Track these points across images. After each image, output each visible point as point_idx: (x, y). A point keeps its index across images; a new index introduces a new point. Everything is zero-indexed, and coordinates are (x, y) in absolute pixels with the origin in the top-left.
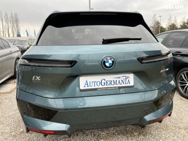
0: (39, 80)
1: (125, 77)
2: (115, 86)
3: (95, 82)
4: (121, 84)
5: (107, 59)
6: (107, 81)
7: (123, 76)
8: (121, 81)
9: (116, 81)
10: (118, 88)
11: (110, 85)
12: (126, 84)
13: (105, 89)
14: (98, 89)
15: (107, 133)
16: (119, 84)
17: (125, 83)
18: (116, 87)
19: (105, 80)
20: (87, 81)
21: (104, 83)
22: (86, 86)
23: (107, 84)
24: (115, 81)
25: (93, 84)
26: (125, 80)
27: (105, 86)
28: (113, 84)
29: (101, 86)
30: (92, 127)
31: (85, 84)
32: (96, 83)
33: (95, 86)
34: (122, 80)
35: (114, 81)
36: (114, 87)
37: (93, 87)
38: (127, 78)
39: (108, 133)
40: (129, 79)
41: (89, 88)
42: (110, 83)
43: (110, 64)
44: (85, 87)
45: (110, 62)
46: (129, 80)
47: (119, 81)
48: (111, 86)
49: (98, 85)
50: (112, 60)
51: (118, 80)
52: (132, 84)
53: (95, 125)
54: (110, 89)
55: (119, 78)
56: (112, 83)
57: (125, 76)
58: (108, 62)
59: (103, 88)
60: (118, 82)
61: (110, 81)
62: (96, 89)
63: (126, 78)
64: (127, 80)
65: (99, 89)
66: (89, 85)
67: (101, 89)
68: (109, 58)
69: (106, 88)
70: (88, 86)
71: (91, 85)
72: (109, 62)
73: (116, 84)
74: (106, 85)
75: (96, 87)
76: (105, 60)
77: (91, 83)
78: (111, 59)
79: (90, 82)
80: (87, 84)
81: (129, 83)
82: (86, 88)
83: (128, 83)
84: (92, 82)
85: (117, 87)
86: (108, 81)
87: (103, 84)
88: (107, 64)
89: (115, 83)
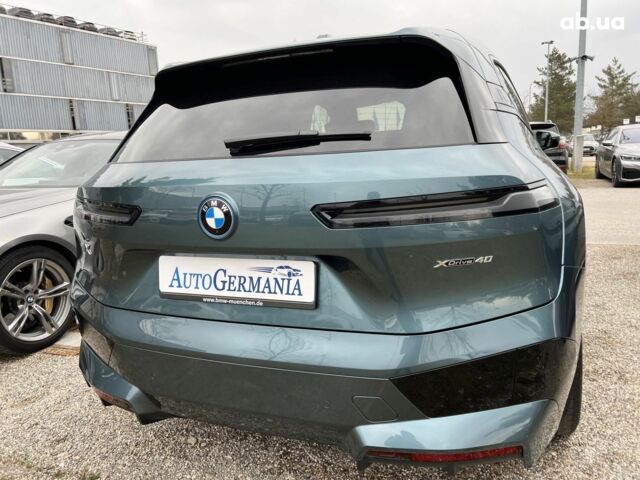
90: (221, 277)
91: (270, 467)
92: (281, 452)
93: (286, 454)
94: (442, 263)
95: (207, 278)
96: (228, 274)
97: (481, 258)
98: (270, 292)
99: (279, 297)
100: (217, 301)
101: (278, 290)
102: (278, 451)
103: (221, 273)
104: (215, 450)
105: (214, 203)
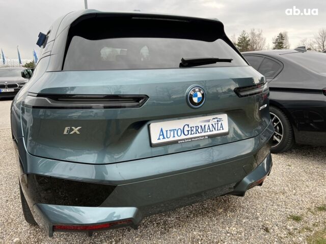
0: (78, 133)
1: (216, 120)
2: (203, 134)
3: (174, 130)
4: (211, 130)
5: (194, 91)
6: (191, 128)
7: (214, 119)
8: (211, 126)
9: (205, 126)
11: (196, 133)
12: (218, 130)
13: (190, 140)
14: (179, 142)
15: (177, 218)
16: (209, 130)
17: (216, 129)
18: (204, 136)
19: (188, 125)
20: (162, 130)
21: (188, 131)
22: (161, 137)
23: (193, 133)
24: (203, 127)
25: (172, 133)
26: (217, 125)
27: (190, 136)
28: (200, 132)
29: (183, 137)
30: (158, 209)
31: (160, 135)
32: (176, 132)
33: (174, 137)
34: (212, 125)
35: (201, 126)
36: (202, 137)
37: (172, 139)
38: (220, 121)
39: (179, 218)
40: (222, 122)
41: (166, 140)
42: (196, 130)
43: (199, 98)
44: (159, 139)
45: (200, 95)
46: (221, 124)
47: (209, 126)
48: (198, 135)
49: (179, 134)
50: (202, 92)
51: (207, 124)
52: (226, 130)
53: (162, 205)
54: (196, 139)
55: (209, 121)
56: (199, 130)
57: (216, 118)
58: (196, 96)
59: (187, 139)
60: (207, 127)
61: (196, 127)
62: (176, 142)
63: (218, 121)
64: (220, 123)
65: (181, 142)
66: (165, 136)
67: (183, 141)
68: (197, 90)
69: (191, 138)
70: (164, 138)
71: (168, 136)
72: (198, 96)
73: (205, 132)
74: (191, 134)
75: (177, 138)
76: (192, 93)
77: (169, 132)
78: (200, 91)
79: (167, 131)
80: (163, 135)
81: (223, 129)
82: (162, 141)
83: (221, 128)
84: (170, 130)
85: (207, 136)
86: (194, 127)
87: (186, 133)
88: (195, 100)
89: (203, 129)
90: (186, 128)
95: (179, 130)
96: (190, 126)
97: (265, 105)
99: (214, 132)
100: (186, 141)
103: (186, 126)
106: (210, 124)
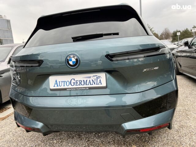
2: (85, 86)
3: (64, 82)
4: (92, 84)
5: (70, 57)
6: (76, 81)
7: (94, 76)
8: (91, 81)
9: (87, 81)
10: (88, 89)
11: (80, 85)
12: (97, 84)
13: (75, 89)
14: (67, 89)
16: (90, 84)
17: (96, 83)
18: (86, 88)
19: (74, 79)
20: (56, 81)
21: (74, 83)
22: (56, 85)
23: (77, 84)
24: (85, 81)
26: (96, 81)
27: (75, 86)
28: (83, 84)
29: (70, 86)
31: (55, 84)
32: (65, 83)
33: (64, 86)
34: (93, 80)
35: (84, 81)
36: (84, 88)
37: (62, 87)
38: (99, 78)
41: (59, 87)
42: (80, 83)
44: (54, 86)
46: (100, 80)
47: (90, 81)
48: (81, 86)
49: (68, 84)
50: (76, 58)
51: (88, 79)
52: (104, 84)
54: (79, 89)
55: (90, 77)
56: (82, 83)
57: (96, 76)
58: (71, 60)
59: (73, 88)
60: (88, 82)
61: (80, 81)
62: (65, 89)
63: (97, 78)
65: (69, 89)
66: (58, 85)
67: (70, 89)
70: (58, 86)
71: (60, 85)
73: (87, 85)
74: (76, 85)
75: (66, 87)
76: (68, 58)
77: (61, 83)
78: (74, 57)
79: (59, 82)
81: (101, 84)
82: (56, 87)
83: (100, 83)
84: (62, 82)
85: (88, 87)
86: (78, 81)
87: (73, 84)
89: (85, 83)
90: (73, 81)
91: (84, 145)
92: (87, 140)
93: (88, 140)
94: (145, 70)
95: (68, 82)
97: (155, 68)
98: (91, 84)
99: (94, 86)
101: (93, 83)
102: (86, 140)
104: (64, 143)
105: (72, 56)
106: (91, 79)
